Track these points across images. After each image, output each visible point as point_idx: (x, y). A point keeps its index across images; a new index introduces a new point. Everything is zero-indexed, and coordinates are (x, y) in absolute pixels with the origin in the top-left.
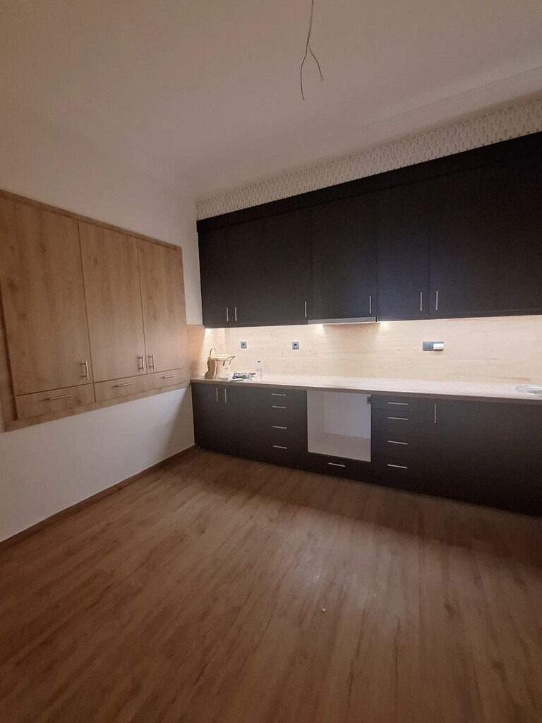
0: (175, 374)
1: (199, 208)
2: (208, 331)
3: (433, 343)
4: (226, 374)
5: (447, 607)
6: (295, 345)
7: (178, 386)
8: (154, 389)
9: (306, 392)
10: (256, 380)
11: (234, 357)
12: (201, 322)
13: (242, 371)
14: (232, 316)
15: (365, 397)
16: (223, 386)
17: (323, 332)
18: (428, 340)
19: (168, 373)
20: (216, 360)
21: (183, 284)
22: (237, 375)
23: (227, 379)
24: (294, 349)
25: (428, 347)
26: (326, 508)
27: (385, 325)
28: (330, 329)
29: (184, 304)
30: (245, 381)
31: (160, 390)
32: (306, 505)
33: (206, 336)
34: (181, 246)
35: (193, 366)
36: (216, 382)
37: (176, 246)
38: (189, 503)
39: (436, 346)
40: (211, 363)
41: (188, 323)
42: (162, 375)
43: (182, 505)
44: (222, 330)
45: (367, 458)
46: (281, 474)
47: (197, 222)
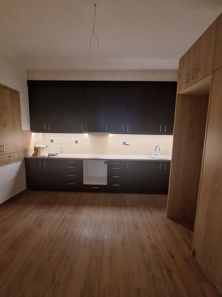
0: (16, 154)
1: (29, 74)
2: (33, 134)
3: (126, 142)
4: (44, 154)
5: (135, 226)
6: (76, 142)
7: (18, 160)
8: (4, 163)
9: (83, 160)
10: (60, 156)
11: (48, 146)
12: (30, 130)
13: (52, 153)
14: (47, 127)
15: (104, 161)
16: (43, 160)
17: (88, 137)
18: (125, 141)
19: (13, 154)
20: (39, 147)
21: (20, 110)
22: (50, 154)
23: (45, 156)
24: (76, 143)
25: (124, 144)
26: (93, 204)
27: (111, 135)
28: (91, 135)
29: (21, 120)
30: (54, 157)
31: (7, 163)
32: (85, 205)
33: (32, 136)
34: (19, 91)
35: (26, 151)
36: (39, 158)
37: (16, 91)
38: (29, 216)
39: (127, 143)
40: (37, 150)
41: (23, 130)
42: (9, 155)
43: (26, 217)
44: (41, 134)
45: (105, 183)
46: (72, 195)
47: (27, 81)
